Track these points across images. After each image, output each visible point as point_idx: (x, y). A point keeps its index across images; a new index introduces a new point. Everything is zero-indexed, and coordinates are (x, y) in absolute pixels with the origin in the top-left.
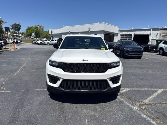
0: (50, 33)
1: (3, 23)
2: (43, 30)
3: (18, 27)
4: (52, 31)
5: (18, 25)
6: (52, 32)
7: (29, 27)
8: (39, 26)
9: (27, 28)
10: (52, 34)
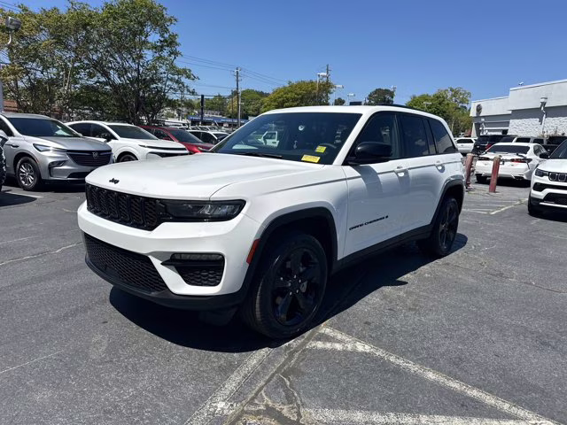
0: (473, 113)
1: (332, 90)
2: (465, 105)
3: (385, 98)
4: (479, 105)
5: (387, 92)
6: (479, 109)
7: (414, 97)
8: (452, 90)
9: (410, 100)
10: (478, 117)
